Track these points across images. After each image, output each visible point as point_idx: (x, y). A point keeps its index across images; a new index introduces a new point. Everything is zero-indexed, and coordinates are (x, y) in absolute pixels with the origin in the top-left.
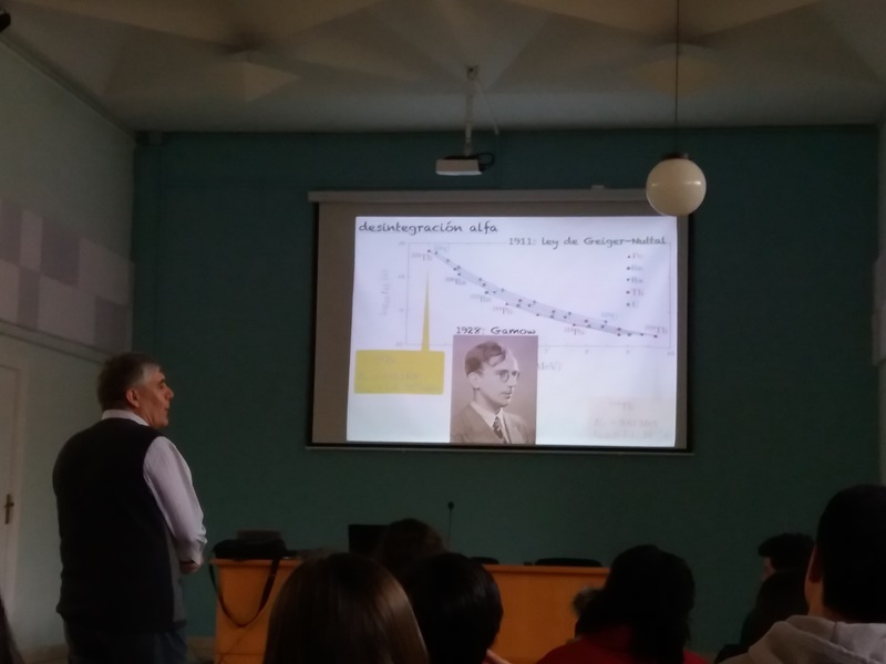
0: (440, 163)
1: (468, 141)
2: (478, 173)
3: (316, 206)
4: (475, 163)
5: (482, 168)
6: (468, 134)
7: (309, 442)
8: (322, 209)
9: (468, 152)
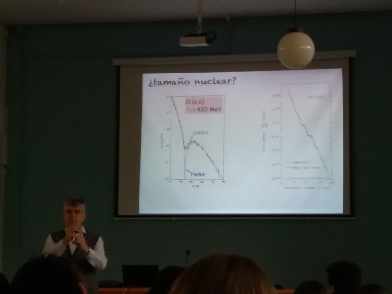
0: (182, 39)
1: (200, 25)
2: (206, 44)
3: (118, 68)
4: (204, 38)
5: (208, 41)
6: (200, 21)
7: (116, 214)
8: (121, 69)
9: (200, 32)
